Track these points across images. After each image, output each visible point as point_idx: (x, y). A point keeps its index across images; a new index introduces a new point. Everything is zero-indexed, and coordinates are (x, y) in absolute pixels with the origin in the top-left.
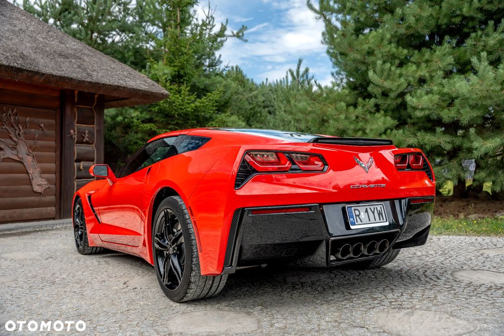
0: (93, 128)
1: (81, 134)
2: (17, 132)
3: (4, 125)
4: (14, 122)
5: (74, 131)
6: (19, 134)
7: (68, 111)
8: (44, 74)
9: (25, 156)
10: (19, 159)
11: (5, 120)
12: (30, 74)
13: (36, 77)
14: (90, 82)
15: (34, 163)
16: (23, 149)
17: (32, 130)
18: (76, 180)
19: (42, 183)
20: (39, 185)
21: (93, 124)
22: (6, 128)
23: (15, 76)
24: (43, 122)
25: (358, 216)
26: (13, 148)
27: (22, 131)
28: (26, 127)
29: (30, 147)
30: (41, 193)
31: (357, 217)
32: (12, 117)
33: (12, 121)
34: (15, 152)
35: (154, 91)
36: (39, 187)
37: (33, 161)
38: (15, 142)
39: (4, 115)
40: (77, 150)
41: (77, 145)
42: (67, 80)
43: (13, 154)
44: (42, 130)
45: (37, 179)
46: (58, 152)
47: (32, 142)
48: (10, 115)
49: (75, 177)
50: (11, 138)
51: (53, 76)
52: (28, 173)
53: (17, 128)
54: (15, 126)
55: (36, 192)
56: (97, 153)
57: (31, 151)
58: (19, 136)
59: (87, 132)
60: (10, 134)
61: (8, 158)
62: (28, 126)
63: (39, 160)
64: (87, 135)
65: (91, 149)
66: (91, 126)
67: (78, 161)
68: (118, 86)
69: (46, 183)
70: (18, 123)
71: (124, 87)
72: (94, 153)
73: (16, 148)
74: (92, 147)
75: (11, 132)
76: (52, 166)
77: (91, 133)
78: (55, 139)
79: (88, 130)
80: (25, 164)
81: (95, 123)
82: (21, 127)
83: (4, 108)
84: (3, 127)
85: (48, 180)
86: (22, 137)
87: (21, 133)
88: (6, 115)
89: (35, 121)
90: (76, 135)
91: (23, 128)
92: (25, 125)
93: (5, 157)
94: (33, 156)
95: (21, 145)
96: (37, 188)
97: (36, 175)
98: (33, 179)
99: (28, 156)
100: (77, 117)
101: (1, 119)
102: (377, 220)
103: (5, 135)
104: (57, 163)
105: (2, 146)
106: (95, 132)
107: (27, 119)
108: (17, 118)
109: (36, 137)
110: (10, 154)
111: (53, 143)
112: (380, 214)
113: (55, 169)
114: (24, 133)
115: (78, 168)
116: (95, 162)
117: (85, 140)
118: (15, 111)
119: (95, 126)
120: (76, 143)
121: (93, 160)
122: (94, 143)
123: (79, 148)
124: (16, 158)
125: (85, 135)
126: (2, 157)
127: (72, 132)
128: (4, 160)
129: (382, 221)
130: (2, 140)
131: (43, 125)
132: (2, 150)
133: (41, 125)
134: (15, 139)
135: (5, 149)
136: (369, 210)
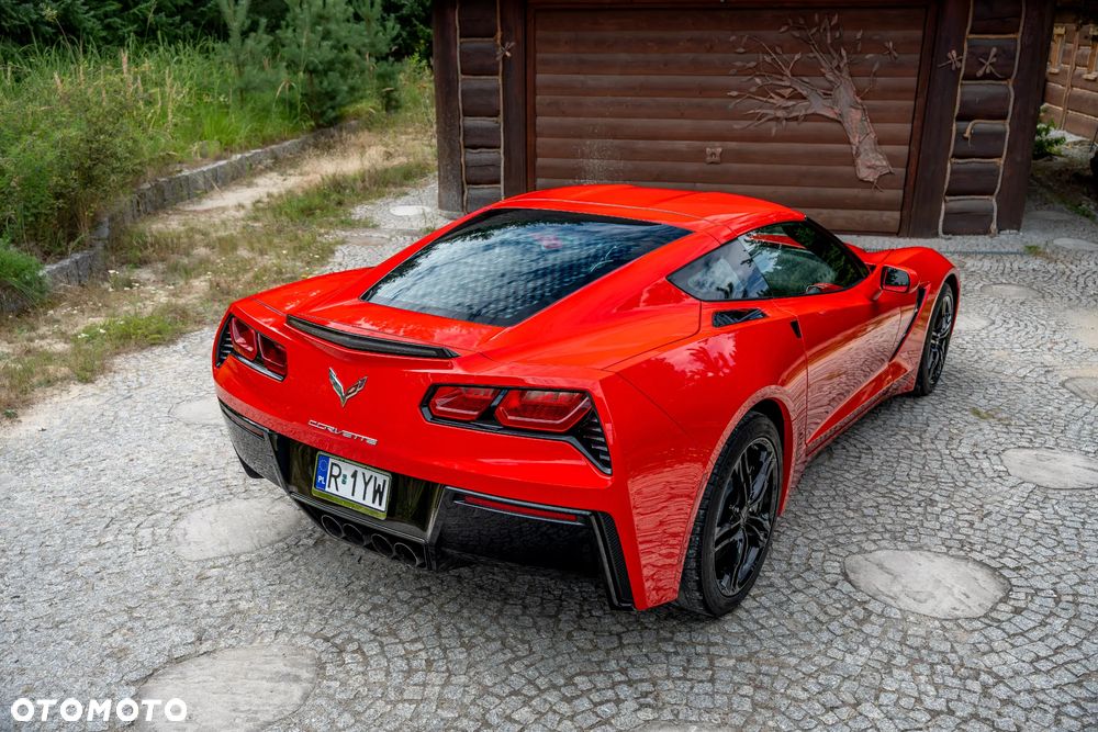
0: (1015, 39)
1: (978, 56)
2: (835, 63)
3: (812, 52)
4: (831, 44)
5: (960, 53)
6: (838, 67)
7: (950, 9)
9: (846, 109)
10: (835, 117)
11: (813, 42)
15: (865, 122)
16: (845, 94)
17: (868, 57)
18: (953, 160)
19: (878, 163)
20: (869, 167)
21: (1015, 31)
22: (815, 57)
24: (891, 37)
25: (336, 477)
26: (825, 94)
27: (845, 61)
28: (855, 53)
29: (858, 93)
30: (872, 183)
31: (333, 479)
32: (829, 34)
33: (829, 41)
34: (828, 102)
36: (870, 170)
37: (862, 120)
38: (830, 82)
39: (814, 30)
40: (962, 93)
41: (965, 82)
43: (825, 106)
44: (890, 53)
45: (867, 155)
46: (921, 101)
47: (864, 81)
48: (825, 29)
49: (950, 155)
50: (823, 75)
52: (849, 143)
53: (836, 55)
54: (831, 50)
55: (862, 180)
56: (1015, 99)
57: (859, 101)
58: (840, 71)
59: (994, 50)
60: (822, 67)
61: (814, 114)
62: (859, 49)
63: (874, 117)
64: (992, 60)
65: (1001, 90)
66: (1011, 36)
67: (964, 117)
69: (885, 163)
70: (837, 45)
72: (1006, 98)
73: (831, 95)
74: (1007, 86)
75: (823, 63)
76: (905, 129)
77: (1006, 54)
78: (917, 71)
79: (997, 47)
80: (846, 125)
81: (1021, 28)
82: (844, 53)
83: (816, 17)
84: (811, 55)
85: (891, 158)
86: (845, 74)
87: (842, 65)
88: (818, 30)
89: (876, 37)
90: (964, 62)
91: (848, 53)
92: (852, 47)
93: (809, 112)
94: (864, 109)
95: (842, 88)
96: (864, 173)
97: (867, 147)
98: (858, 154)
99: (853, 110)
100: (973, 21)
101: (807, 41)
102: (368, 502)
103: (814, 70)
104: (915, 122)
105: (804, 93)
106: (1019, 48)
107: (859, 35)
108: (838, 35)
109: (874, 70)
110: (819, 106)
111: (911, 81)
112: (378, 492)
113: (909, 134)
114: (850, 64)
115: (960, 134)
116: (1008, 120)
117: (980, 73)
118: (834, 21)
119: (1020, 35)
120: (963, 79)
121: (1003, 117)
122: (1010, 77)
123: (967, 89)
124: (829, 114)
125: (987, 60)
126: (803, 112)
127: (955, 55)
128: (807, 118)
129: (376, 506)
130: (806, 79)
131: (891, 44)
132: (804, 98)
133: (887, 44)
134: (830, 76)
135: (811, 98)
136: (360, 477)
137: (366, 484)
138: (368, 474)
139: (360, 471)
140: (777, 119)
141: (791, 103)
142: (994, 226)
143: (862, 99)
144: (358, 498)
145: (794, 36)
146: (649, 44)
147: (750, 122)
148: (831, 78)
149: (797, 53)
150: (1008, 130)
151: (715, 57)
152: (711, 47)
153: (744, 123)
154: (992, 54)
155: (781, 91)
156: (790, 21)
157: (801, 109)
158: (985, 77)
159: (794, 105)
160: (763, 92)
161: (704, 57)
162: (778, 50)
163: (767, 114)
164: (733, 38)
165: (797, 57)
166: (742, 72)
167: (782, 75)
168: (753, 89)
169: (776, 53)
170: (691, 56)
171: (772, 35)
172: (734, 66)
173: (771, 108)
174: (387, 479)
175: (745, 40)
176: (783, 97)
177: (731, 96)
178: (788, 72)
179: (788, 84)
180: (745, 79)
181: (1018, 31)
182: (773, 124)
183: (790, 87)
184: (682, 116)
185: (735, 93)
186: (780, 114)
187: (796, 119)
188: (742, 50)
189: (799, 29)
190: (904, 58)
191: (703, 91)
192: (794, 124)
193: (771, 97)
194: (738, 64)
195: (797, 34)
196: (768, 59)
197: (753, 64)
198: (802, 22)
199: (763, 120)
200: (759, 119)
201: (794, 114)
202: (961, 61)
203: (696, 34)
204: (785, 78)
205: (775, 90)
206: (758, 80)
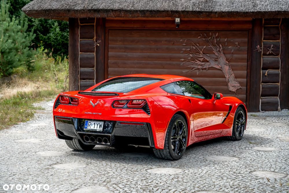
0: (279, 42)
1: (267, 47)
2: (218, 49)
3: (210, 45)
4: (216, 43)
5: (261, 46)
6: (219, 51)
7: (257, 31)
8: (216, 12)
9: (223, 66)
10: (220, 68)
11: (210, 42)
12: (207, 14)
13: (212, 15)
14: (253, 12)
15: (230, 70)
16: (223, 60)
17: (229, 47)
18: (262, 84)
19: (236, 85)
20: (233, 86)
22: (211, 47)
23: (199, 16)
24: (237, 40)
26: (215, 60)
29: (227, 60)
30: (235, 92)
32: (215, 39)
33: (215, 42)
34: (217, 63)
36: (233, 88)
37: (229, 70)
38: (217, 56)
39: (210, 38)
40: (263, 60)
41: (263, 56)
42: (235, 13)
43: (216, 64)
44: (237, 46)
45: (232, 82)
46: (249, 63)
47: (229, 56)
48: (214, 38)
49: (261, 82)
50: (214, 54)
51: (223, 12)
52: (225, 78)
53: (218, 47)
54: (216, 45)
55: (231, 91)
57: (228, 63)
59: (272, 46)
61: (212, 67)
62: (226, 45)
63: (233, 68)
65: (276, 59)
66: (277, 41)
67: (264, 68)
69: (238, 85)
70: (218, 43)
72: (278, 62)
73: (217, 60)
74: (278, 58)
75: (214, 49)
76: (244, 73)
77: (276, 47)
78: (247, 52)
79: (273, 44)
80: (223, 71)
81: (280, 38)
82: (221, 46)
83: (210, 33)
84: (209, 47)
85: (240, 83)
86: (222, 53)
87: (220, 50)
88: (211, 38)
89: (232, 41)
90: (262, 49)
91: (222, 46)
92: (223, 44)
93: (210, 66)
94: (229, 66)
95: (221, 58)
96: (232, 89)
97: (231, 79)
98: (228, 82)
99: (226, 66)
100: (264, 35)
101: (208, 41)
102: (98, 128)
103: (210, 52)
104: (248, 70)
105: (208, 60)
106: (280, 45)
107: (226, 40)
108: (218, 40)
109: (232, 52)
110: (213, 64)
111: (245, 56)
112: (100, 126)
113: (246, 75)
114: (223, 50)
115: (264, 74)
116: (280, 70)
117: (268, 53)
118: (217, 35)
119: (280, 40)
120: (263, 55)
121: (278, 68)
122: (279, 55)
123: (264, 59)
124: (217, 67)
125: (270, 49)
126: (208, 67)
127: (259, 47)
128: (209, 69)
129: (100, 129)
130: (208, 55)
131: (237, 43)
132: (208, 62)
133: (235, 43)
134: (216, 54)
135: (210, 61)
136: (96, 124)
138: (98, 123)
139: (96, 122)
140: (198, 69)
141: (203, 63)
142: (279, 108)
143: (228, 62)
144: (95, 128)
145: (203, 40)
146: (151, 42)
147: (189, 70)
148: (217, 55)
149: (204, 46)
150: (280, 73)
151: (175, 47)
152: (174, 43)
153: (187, 70)
154: (271, 47)
155: (199, 59)
156: (201, 35)
157: (207, 65)
158: (270, 55)
159: (204, 64)
160: (193, 59)
161: (171, 47)
162: (198, 45)
163: (195, 67)
164: (181, 40)
165: (204, 47)
166: (185, 52)
167: (199, 53)
168: (189, 58)
169: (197, 46)
170: (167, 46)
171: (195, 40)
172: (182, 50)
173: (196, 65)
174: (103, 123)
175: (185, 41)
176: (200, 61)
177: (181, 61)
178: (201, 52)
179: (202, 57)
180: (186, 55)
181: (279, 39)
182: (197, 71)
183: (202, 58)
184: (164, 68)
185: (183, 60)
186: (200, 67)
187: (205, 69)
188: (185, 45)
189: (205, 37)
190: (242, 48)
191: (171, 59)
192: (204, 71)
193: (196, 61)
194: (184, 49)
195: (204, 39)
196: (194, 48)
197: (189, 49)
198: (205, 35)
199: (193, 69)
200: (192, 69)
201: (205, 67)
202: (261, 49)
203: (168, 39)
204: (200, 54)
205: (197, 58)
206: (191, 55)
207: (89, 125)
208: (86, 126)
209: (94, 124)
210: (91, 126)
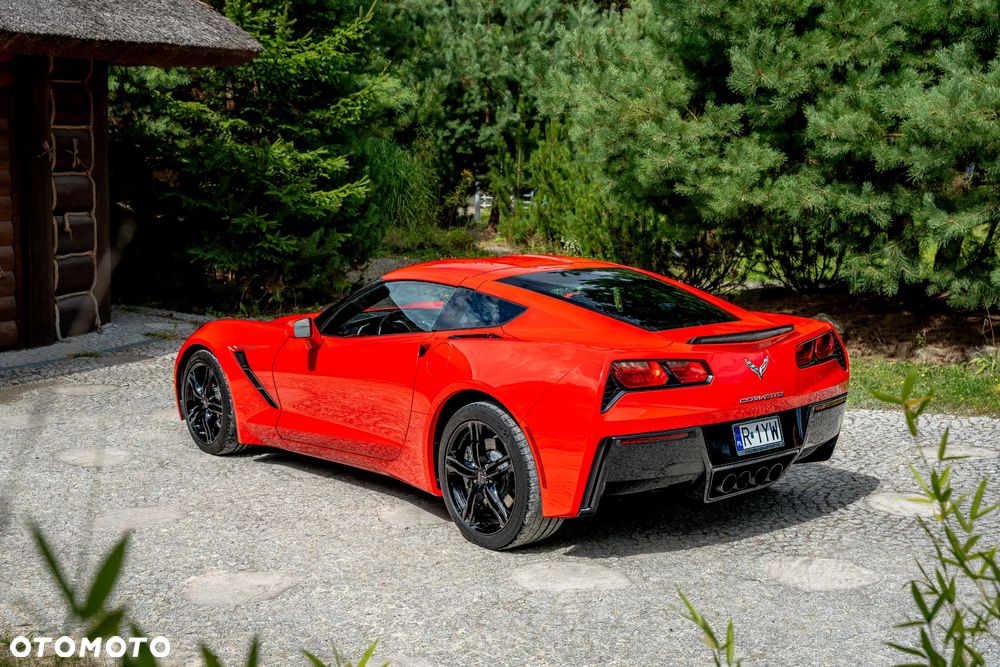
0: (89, 130)
1: (65, 148)
18: (58, 257)
21: (87, 122)
25: (747, 436)
35: (234, 47)
40: (57, 186)
41: (56, 174)
46: (17, 195)
49: (56, 250)
56: (97, 191)
59: (75, 142)
64: (77, 151)
65: (85, 181)
66: (84, 127)
67: (60, 212)
68: (160, 44)
71: (173, 45)
74: (87, 177)
76: (7, 227)
77: (84, 146)
79: (77, 138)
81: (92, 120)
90: (55, 153)
100: (56, 112)
102: (771, 441)
104: (15, 219)
106: (92, 139)
111: (5, 174)
112: (774, 431)
113: (12, 232)
115: (62, 226)
116: (93, 212)
119: (91, 126)
120: (55, 171)
121: (89, 208)
122: (90, 168)
123: (61, 181)
125: (73, 151)
129: (776, 440)
136: (760, 427)
137: (766, 430)
138: (764, 423)
139: (759, 424)
142: (98, 321)
144: (765, 442)
150: (95, 221)
181: (90, 122)
207: (744, 437)
208: (739, 442)
209: (757, 429)
210: (750, 437)
